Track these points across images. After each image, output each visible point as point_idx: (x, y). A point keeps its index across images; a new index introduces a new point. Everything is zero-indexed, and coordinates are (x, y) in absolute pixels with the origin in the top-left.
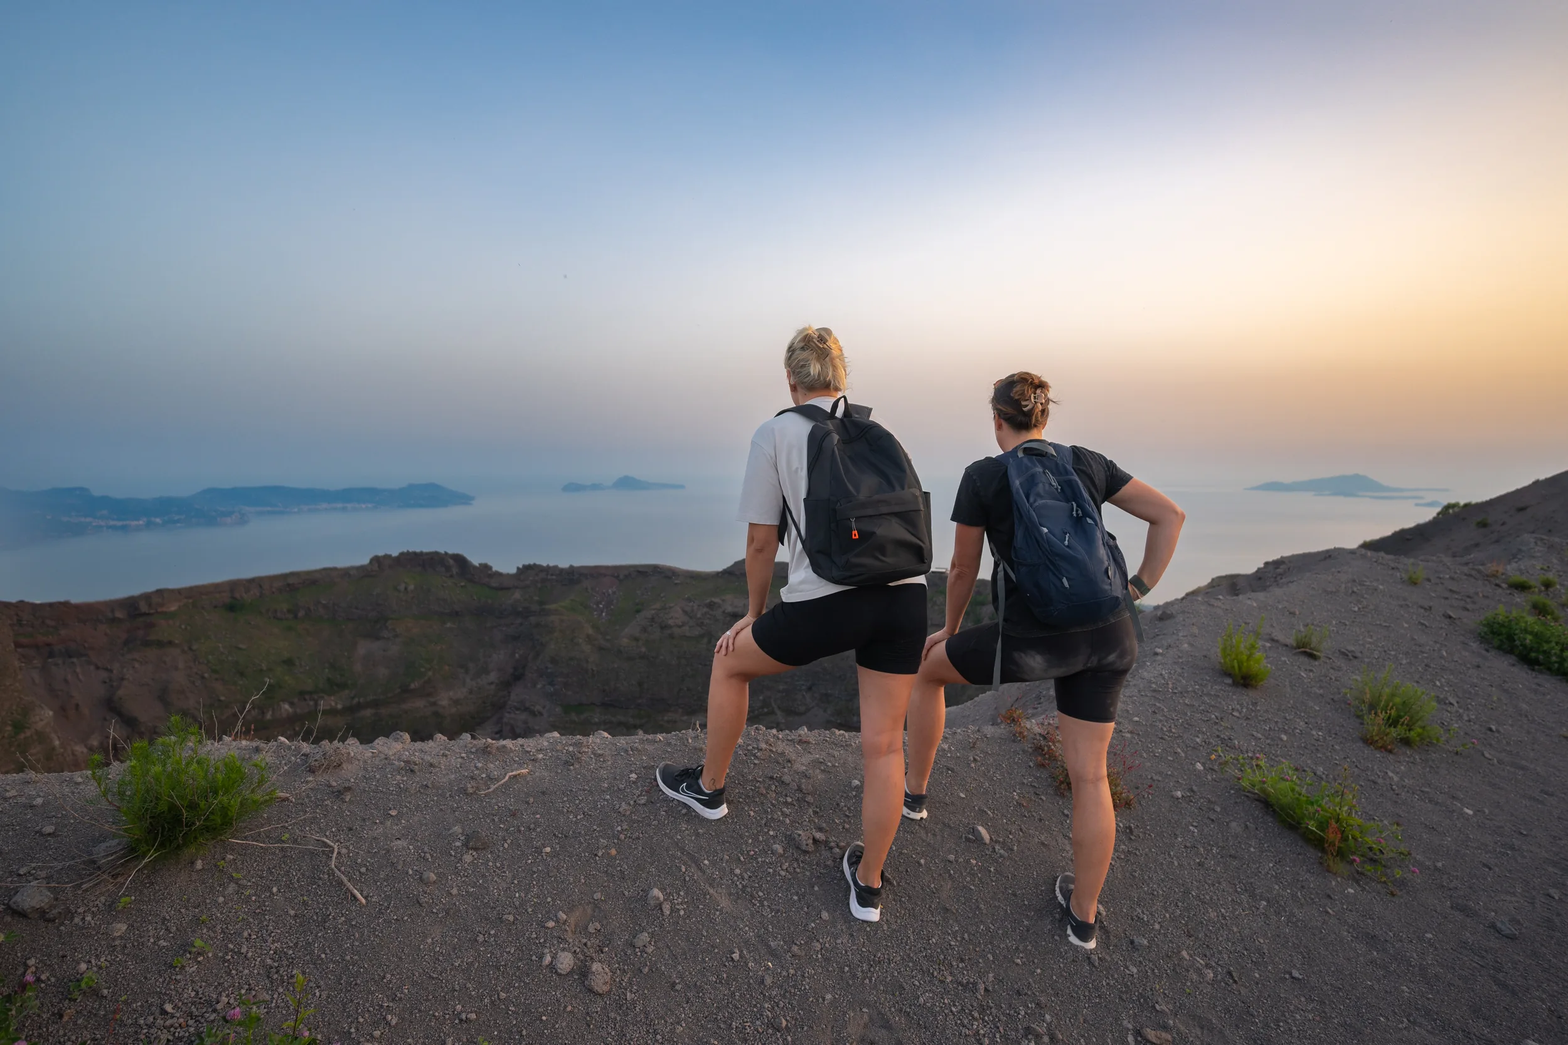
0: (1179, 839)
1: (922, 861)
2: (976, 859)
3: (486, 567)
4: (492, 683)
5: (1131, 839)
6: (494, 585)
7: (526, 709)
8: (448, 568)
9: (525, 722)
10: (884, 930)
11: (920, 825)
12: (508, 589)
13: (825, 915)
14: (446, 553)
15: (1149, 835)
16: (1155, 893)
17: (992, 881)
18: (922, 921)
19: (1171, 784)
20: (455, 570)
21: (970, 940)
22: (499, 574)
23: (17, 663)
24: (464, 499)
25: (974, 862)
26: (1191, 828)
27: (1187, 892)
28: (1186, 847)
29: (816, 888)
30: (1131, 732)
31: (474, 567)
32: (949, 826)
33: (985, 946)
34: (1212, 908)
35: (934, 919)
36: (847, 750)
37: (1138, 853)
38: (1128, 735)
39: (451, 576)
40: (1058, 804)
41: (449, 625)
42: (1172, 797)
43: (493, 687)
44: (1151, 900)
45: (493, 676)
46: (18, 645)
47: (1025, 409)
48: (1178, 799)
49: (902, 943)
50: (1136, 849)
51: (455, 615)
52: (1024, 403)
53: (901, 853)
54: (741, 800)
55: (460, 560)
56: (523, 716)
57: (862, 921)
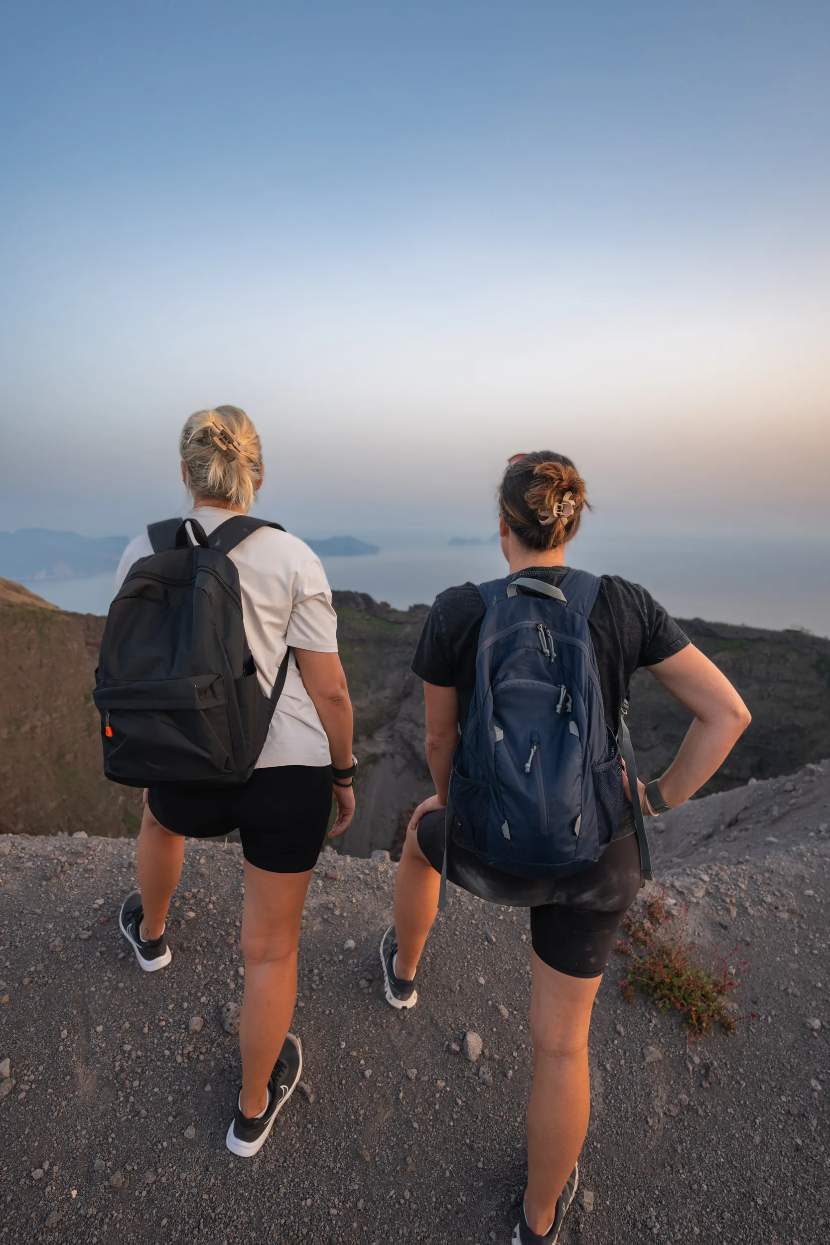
0: (783, 1098)
1: (368, 1073)
2: (446, 1081)
3: (385, 605)
4: (387, 698)
5: (701, 1085)
6: (392, 620)
7: (412, 721)
8: (358, 605)
9: (412, 731)
10: (251, 1171)
11: (398, 1017)
12: (401, 623)
13: (190, 1132)
14: (356, 593)
15: (738, 1082)
16: (695, 1187)
17: (452, 1118)
18: (315, 1165)
19: (814, 1004)
20: (363, 607)
21: (365, 1209)
22: (395, 611)
23: (86, 656)
24: (372, 550)
25: (441, 1084)
26: (814, 1082)
27: (749, 1196)
28: (789, 1113)
29: (208, 1088)
30: (792, 912)
31: (377, 604)
32: (436, 1025)
33: (381, 1224)
34: (779, 1233)
35: (332, 1165)
36: (375, 894)
37: (701, 1112)
38: (785, 916)
39: (360, 611)
40: (615, 1012)
41: (357, 649)
42: (804, 1025)
43: (388, 700)
44: (684, 1197)
45: (388, 692)
46: (87, 643)
47: (542, 522)
48: (812, 1029)
49: (264, 1195)
50: (702, 1104)
51: (362, 641)
52: (543, 514)
53: (348, 1054)
54: (199, 948)
55: (366, 598)
56: (410, 726)
57: (231, 1152)
